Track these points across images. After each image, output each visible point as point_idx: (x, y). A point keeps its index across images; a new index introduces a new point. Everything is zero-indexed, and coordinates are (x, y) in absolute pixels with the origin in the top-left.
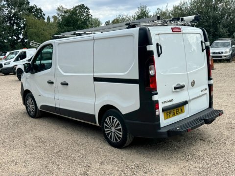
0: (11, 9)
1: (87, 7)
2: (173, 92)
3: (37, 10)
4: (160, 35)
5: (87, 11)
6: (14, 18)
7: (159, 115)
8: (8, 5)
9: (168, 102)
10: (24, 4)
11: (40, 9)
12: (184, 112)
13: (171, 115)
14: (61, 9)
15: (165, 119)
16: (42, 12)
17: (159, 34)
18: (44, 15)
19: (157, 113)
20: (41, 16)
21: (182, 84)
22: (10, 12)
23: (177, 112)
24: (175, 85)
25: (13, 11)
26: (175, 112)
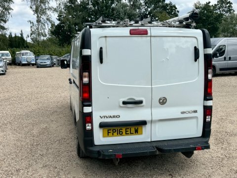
0: (148, 7)
1: (229, 2)
2: (121, 107)
3: (171, 7)
4: (108, 39)
5: (229, 6)
6: (149, 16)
7: (92, 131)
8: (145, 4)
9: (111, 117)
10: (160, 1)
11: (174, 6)
12: (142, 134)
13: (116, 133)
14: (198, 5)
15: (104, 136)
16: (176, 8)
17: (106, 37)
18: (178, 12)
19: (88, 127)
20: (175, 13)
21: (137, 99)
22: (146, 10)
23: (126, 131)
24: (125, 99)
25: (149, 9)
26: (124, 131)
